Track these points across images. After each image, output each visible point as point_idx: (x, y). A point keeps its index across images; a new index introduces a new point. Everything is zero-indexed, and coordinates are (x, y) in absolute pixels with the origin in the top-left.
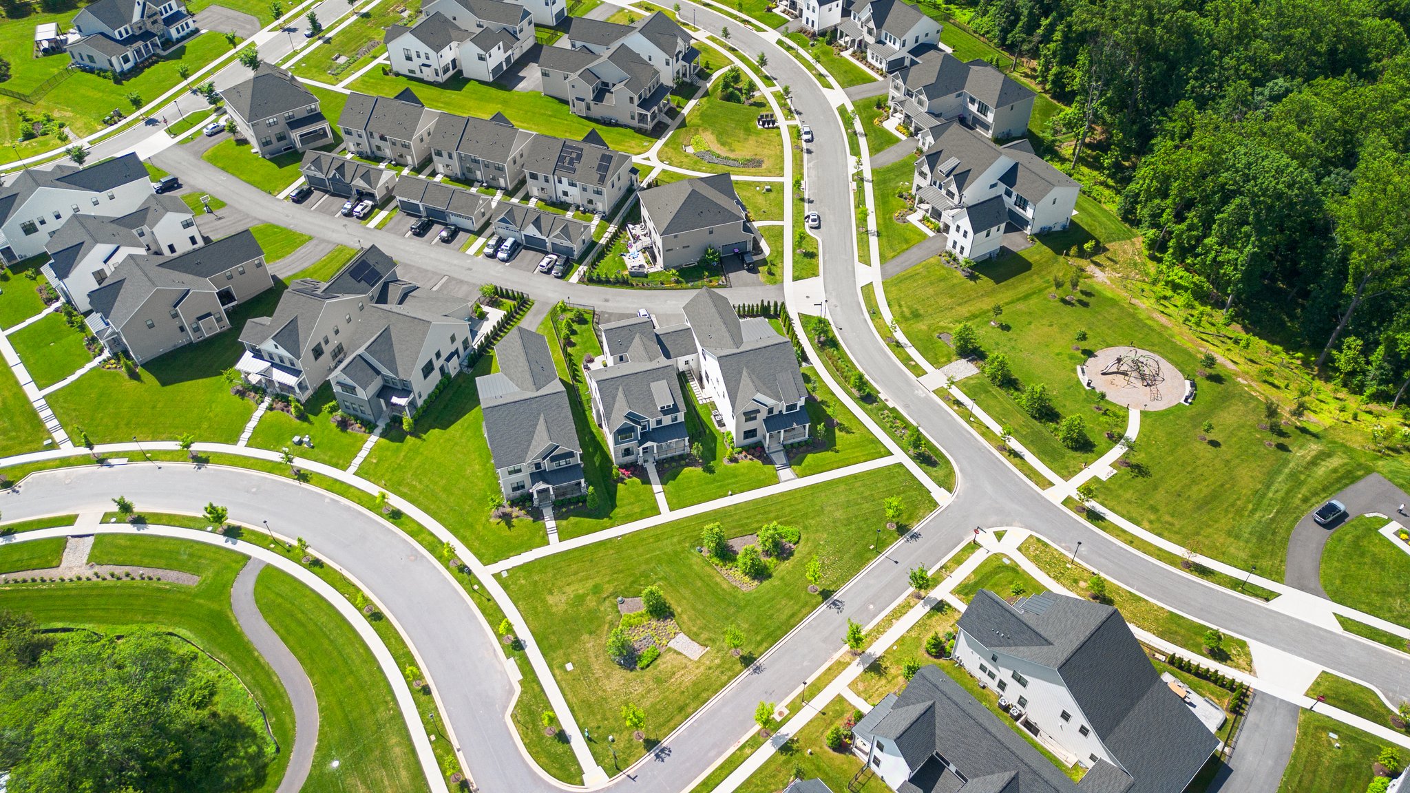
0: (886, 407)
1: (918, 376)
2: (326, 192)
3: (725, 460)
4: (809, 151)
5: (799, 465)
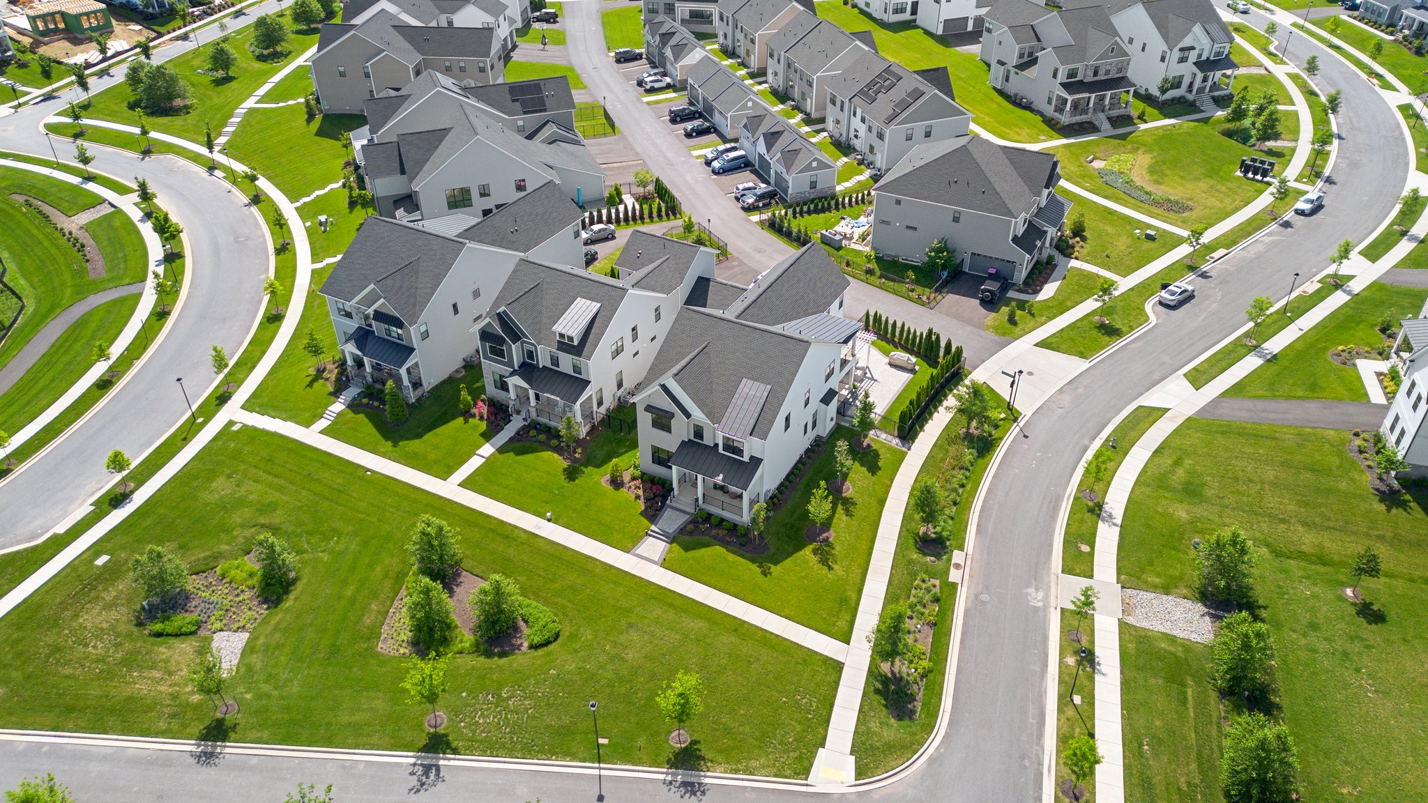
0: (942, 575)
1: (1068, 571)
2: (651, 62)
3: (608, 477)
4: (1287, 225)
5: (686, 549)
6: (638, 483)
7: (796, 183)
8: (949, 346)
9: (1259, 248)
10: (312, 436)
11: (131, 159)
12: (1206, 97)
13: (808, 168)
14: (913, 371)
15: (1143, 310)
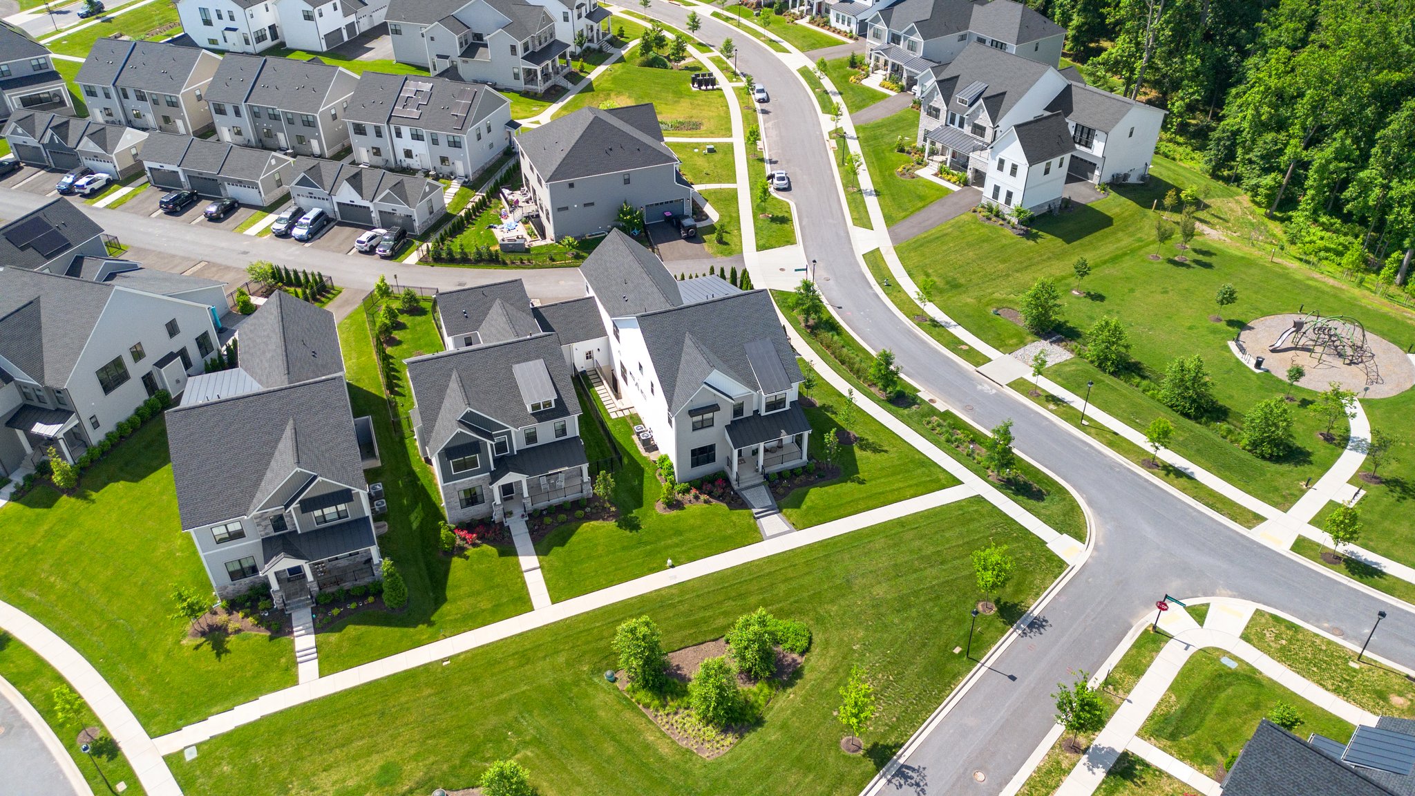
0: (934, 412)
1: (977, 364)
2: (43, 167)
3: (660, 506)
4: (766, 112)
5: (796, 507)
6: (693, 492)
10: (311, 686)
12: (604, 42)
13: (425, 193)
15: (776, 199)
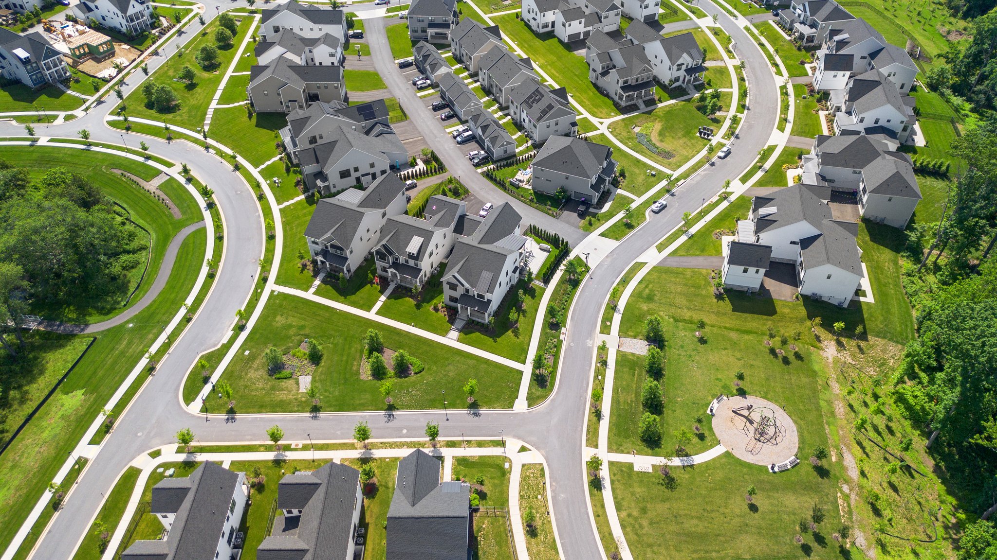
0: (558, 337)
1: (602, 332)
2: (418, 68)
3: (432, 307)
4: (713, 164)
5: (466, 334)
6: (445, 309)
7: (497, 152)
8: (563, 240)
9: (698, 178)
10: (309, 295)
11: (163, 143)
12: (691, 87)
13: (503, 145)
14: (549, 251)
15: (644, 215)
